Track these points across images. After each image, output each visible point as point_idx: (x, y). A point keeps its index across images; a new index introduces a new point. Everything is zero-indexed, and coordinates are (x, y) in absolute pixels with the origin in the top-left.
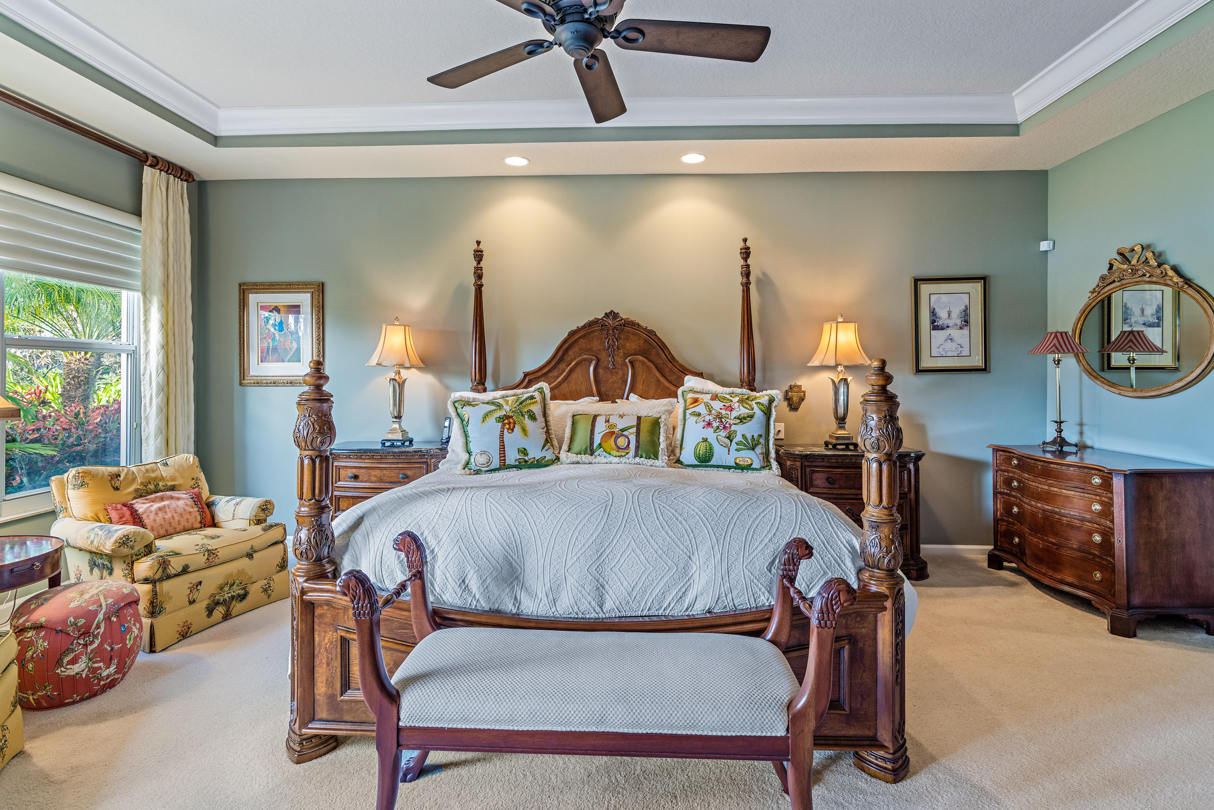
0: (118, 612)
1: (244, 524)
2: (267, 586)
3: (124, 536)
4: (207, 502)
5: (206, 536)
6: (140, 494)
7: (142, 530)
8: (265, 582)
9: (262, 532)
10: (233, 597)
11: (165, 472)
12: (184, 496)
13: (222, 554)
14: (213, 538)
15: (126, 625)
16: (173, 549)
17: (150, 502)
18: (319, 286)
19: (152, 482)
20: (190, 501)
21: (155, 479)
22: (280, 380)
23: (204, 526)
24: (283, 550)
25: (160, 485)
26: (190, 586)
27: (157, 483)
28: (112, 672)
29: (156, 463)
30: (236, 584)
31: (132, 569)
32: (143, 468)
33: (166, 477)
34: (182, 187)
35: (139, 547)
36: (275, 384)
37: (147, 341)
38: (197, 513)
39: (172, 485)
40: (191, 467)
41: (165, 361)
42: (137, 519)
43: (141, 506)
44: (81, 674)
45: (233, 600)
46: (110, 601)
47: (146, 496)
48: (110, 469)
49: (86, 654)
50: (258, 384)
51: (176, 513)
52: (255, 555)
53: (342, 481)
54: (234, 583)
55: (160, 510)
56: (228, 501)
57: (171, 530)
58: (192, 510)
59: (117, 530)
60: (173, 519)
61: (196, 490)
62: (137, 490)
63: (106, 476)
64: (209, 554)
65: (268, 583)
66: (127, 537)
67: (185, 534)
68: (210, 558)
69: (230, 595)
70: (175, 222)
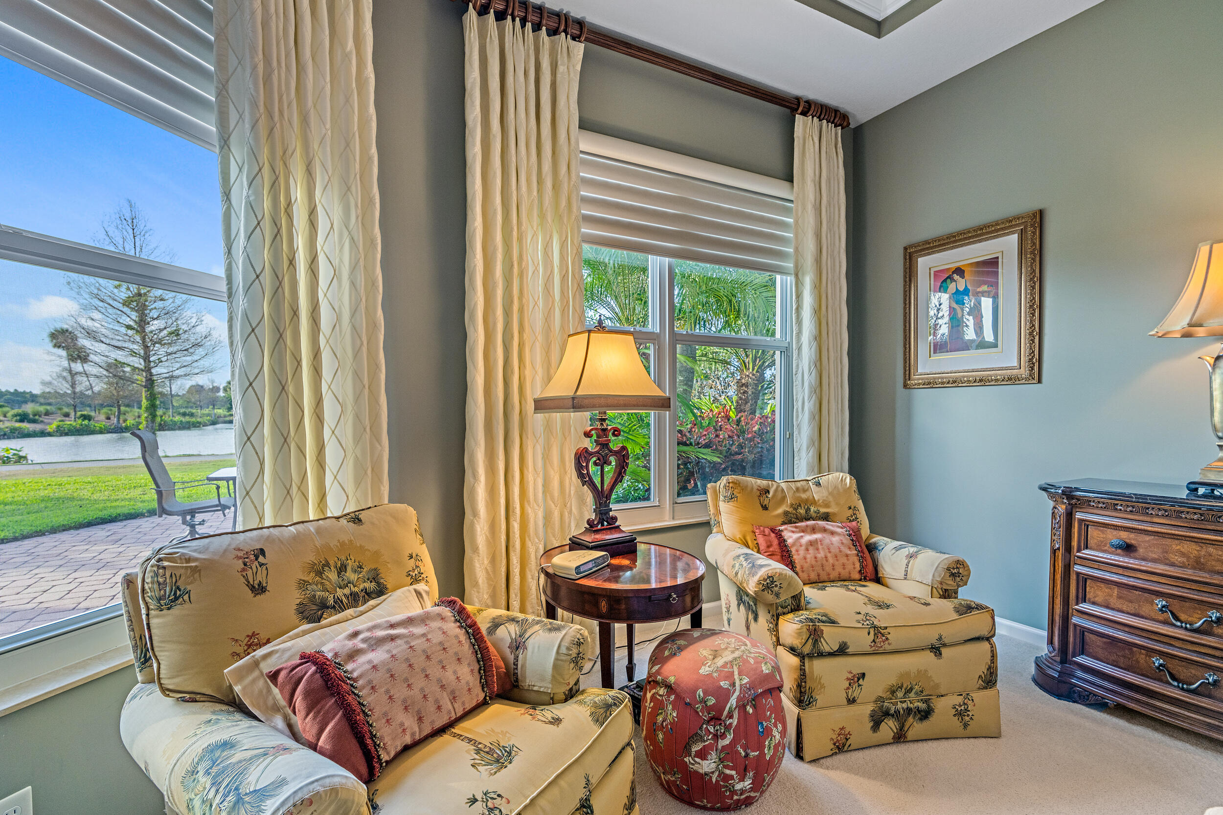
0: (755, 700)
1: (922, 592)
2: (962, 708)
3: (769, 577)
4: (867, 543)
5: (871, 601)
6: (790, 519)
7: (788, 571)
8: (960, 700)
9: (955, 616)
10: (909, 711)
11: (817, 494)
12: (839, 530)
13: (896, 638)
14: (880, 607)
15: (765, 724)
16: (827, 612)
17: (799, 532)
18: (1035, 217)
19: (802, 505)
20: (847, 539)
21: (806, 501)
22: (964, 377)
23: (865, 579)
24: (989, 654)
25: (812, 510)
26: (850, 676)
27: (808, 507)
28: (748, 787)
29: (808, 481)
30: (914, 691)
31: (777, 624)
32: (793, 485)
33: (819, 500)
34: (836, 134)
35: (785, 597)
36: (955, 383)
37: (800, 333)
38: (856, 559)
39: (825, 513)
40: (847, 490)
41: (818, 382)
42: (785, 555)
43: (790, 536)
44: (711, 777)
45: (909, 714)
46: (746, 680)
47: (795, 523)
48: (759, 481)
49: (716, 750)
50: (930, 384)
51: (830, 552)
52: (944, 651)
53: (1091, 549)
54: (911, 689)
55: (811, 545)
56: (897, 549)
57: (824, 577)
58: (849, 552)
59: (762, 566)
60: (827, 561)
61: (854, 523)
62: (786, 513)
63: (755, 490)
64: (875, 634)
65: (964, 704)
66: (771, 579)
67: (841, 586)
68: (877, 641)
69: (905, 706)
70: (829, 180)
